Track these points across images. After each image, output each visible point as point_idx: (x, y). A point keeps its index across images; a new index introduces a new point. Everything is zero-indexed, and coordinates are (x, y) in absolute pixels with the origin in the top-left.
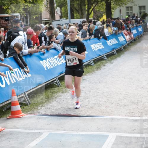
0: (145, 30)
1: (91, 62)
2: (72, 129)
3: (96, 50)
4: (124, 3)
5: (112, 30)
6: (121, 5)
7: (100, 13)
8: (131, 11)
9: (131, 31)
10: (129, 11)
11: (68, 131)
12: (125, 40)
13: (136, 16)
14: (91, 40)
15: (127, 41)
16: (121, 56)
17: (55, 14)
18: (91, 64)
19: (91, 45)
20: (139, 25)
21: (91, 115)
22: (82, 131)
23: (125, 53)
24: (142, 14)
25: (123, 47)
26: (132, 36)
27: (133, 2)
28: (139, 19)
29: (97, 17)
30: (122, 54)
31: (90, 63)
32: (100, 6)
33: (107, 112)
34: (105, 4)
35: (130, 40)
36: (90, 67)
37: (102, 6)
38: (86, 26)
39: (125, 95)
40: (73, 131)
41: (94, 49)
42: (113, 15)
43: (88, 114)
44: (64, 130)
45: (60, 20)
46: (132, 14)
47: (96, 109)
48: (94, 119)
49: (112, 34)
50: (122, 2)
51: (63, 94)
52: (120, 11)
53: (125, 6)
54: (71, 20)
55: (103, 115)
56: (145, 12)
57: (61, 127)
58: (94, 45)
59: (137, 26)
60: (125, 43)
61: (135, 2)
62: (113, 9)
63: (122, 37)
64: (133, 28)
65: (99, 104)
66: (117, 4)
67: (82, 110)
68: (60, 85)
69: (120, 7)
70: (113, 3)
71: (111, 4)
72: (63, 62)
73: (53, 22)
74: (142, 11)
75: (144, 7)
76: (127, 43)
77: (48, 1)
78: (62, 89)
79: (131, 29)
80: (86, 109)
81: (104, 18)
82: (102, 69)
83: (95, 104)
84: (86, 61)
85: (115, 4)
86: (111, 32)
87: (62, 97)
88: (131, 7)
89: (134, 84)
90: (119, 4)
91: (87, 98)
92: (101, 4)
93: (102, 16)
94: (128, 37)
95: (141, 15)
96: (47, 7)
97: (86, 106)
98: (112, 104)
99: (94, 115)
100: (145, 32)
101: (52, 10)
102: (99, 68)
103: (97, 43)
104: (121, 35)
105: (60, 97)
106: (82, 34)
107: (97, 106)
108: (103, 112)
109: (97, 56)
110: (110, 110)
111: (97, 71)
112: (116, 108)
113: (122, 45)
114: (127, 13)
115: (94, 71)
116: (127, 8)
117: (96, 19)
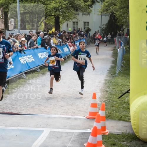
0: (88, 43)
1: (37, 68)
2: (13, 125)
3: (43, 58)
4: (70, 19)
5: (58, 42)
6: (68, 20)
7: (50, 26)
8: (77, 26)
9: (75, 43)
10: (75, 26)
11: (9, 126)
12: (70, 51)
13: (81, 30)
14: (38, 49)
15: (71, 51)
16: (64, 65)
17: (9, 24)
18: (38, 70)
19: (38, 54)
20: (82, 38)
21: (32, 113)
22: (22, 127)
23: (69, 62)
24: (86, 28)
25: (67, 57)
26: (76, 47)
27: (77, 18)
28: (83, 33)
29: (47, 29)
30: (65, 63)
31: (36, 70)
32: (49, 20)
33: (45, 111)
34: (54, 18)
35: (74, 51)
36: (36, 73)
37: (51, 20)
38: (35, 37)
39: (63, 97)
40: (13, 126)
41: (40, 57)
42: (61, 28)
43: (28, 113)
44: (6, 126)
45: (13, 30)
46: (78, 28)
47: (36, 109)
48: (34, 117)
49: (57, 44)
50: (69, 17)
51: (8, 95)
52: (67, 25)
53: (71, 21)
54: (21, 30)
55: (41, 114)
56: (88, 27)
57: (4, 124)
58: (41, 53)
59: (80, 39)
60: (69, 53)
61: (78, 18)
62: (61, 23)
63: (66, 48)
64: (77, 40)
65: (40, 104)
66: (64, 19)
67: (24, 110)
68: (7, 87)
69: (67, 22)
70: (62, 18)
71: (59, 19)
72: (11, 68)
73: (6, 32)
74: (86, 26)
75: (88, 23)
76: (71, 53)
77: (2, 13)
78: (9, 91)
79: (75, 42)
80: (28, 108)
81: (53, 30)
82: (46, 75)
83: (36, 104)
84: (32, 67)
85: (63, 19)
86: (57, 43)
87: (8, 98)
88: (77, 23)
89: (72, 89)
90: (67, 19)
91: (30, 100)
92: (51, 18)
93: (52, 28)
94: (72, 49)
95: (85, 30)
96: (2, 18)
97: (28, 106)
98: (51, 104)
99: (34, 113)
100: (88, 44)
101: (6, 20)
102: (44, 74)
103: (44, 52)
104: (66, 46)
105: (6, 98)
106: (30, 43)
107: (37, 106)
108: (42, 112)
109: (43, 64)
110: (48, 109)
111: (42, 76)
112: (53, 108)
113: (67, 55)
114: (73, 27)
115: (39, 77)
116: (74, 22)
117: (47, 31)
